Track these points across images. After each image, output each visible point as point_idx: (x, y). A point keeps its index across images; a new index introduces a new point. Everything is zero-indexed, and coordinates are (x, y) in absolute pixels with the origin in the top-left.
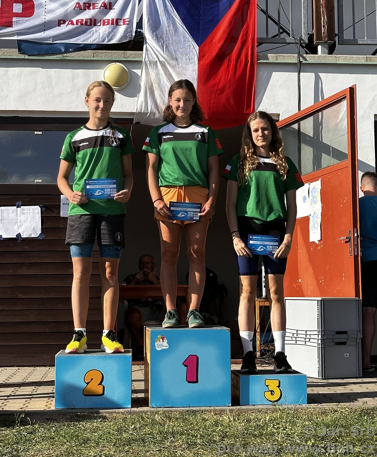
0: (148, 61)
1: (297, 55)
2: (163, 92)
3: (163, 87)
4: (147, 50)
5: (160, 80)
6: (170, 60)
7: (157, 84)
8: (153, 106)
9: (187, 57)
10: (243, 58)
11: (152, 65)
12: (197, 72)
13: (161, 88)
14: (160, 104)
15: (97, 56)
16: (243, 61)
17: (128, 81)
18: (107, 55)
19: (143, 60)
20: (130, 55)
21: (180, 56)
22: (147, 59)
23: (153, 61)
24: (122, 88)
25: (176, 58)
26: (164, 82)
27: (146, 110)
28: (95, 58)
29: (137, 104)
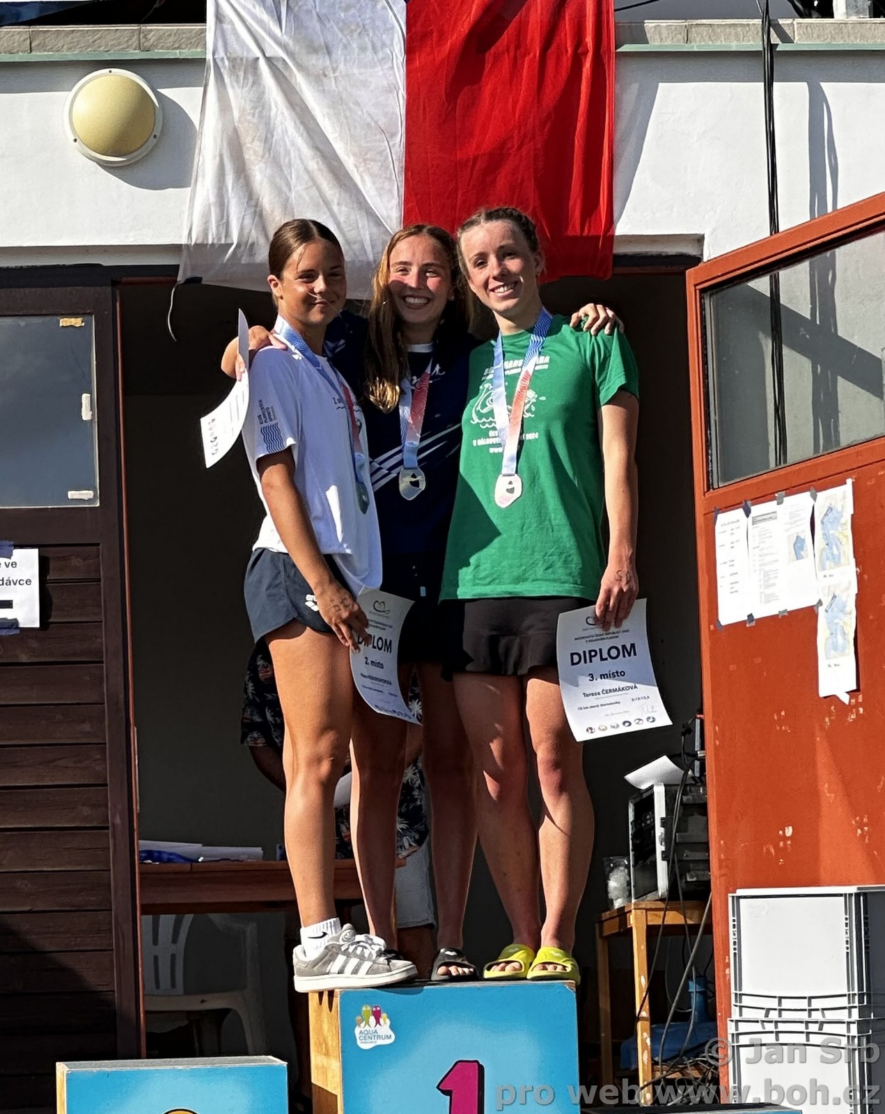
0: (227, 62)
1: (759, 22)
2: (281, 170)
3: (282, 151)
4: (219, 18)
5: (272, 125)
6: (304, 51)
7: (260, 141)
8: (248, 221)
9: (367, 39)
10: (566, 39)
11: (241, 74)
12: (402, 93)
13: (274, 157)
14: (272, 211)
15: (42, 47)
16: (567, 51)
17: (158, 135)
18: (78, 42)
19: (209, 57)
20: (160, 38)
21: (340, 35)
22: (221, 54)
23: (242, 59)
24: (133, 158)
25: (327, 48)
26: (285, 131)
27: (223, 236)
28: (37, 56)
29: (191, 214)
